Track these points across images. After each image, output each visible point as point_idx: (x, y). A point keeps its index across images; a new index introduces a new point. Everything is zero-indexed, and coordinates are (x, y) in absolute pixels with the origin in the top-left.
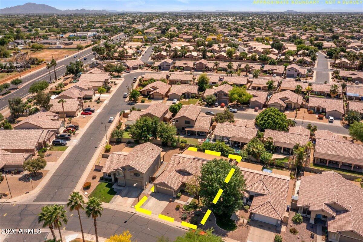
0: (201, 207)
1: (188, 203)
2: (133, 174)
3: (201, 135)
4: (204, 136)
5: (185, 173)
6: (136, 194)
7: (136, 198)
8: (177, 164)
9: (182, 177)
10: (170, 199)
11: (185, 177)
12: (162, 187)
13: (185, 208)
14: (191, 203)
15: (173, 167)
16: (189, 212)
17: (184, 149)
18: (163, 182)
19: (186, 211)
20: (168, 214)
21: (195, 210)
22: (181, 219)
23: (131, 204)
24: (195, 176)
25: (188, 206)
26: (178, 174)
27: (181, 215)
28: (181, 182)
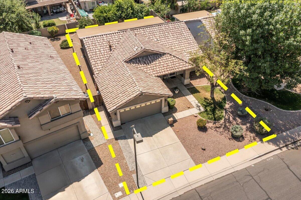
1: (198, 106)
5: (148, 58)
6: (83, 158)
7: (97, 169)
8: (108, 51)
9: (149, 66)
10: (170, 120)
11: (156, 65)
12: (138, 106)
13: (210, 118)
14: (202, 104)
15: (105, 60)
16: (224, 119)
17: (59, 37)
18: (141, 93)
19: (220, 122)
20: (204, 150)
21: (225, 109)
22: (236, 142)
23: (107, 191)
24: (171, 55)
25: (206, 111)
26: (136, 65)
27: (225, 133)
28: (157, 77)
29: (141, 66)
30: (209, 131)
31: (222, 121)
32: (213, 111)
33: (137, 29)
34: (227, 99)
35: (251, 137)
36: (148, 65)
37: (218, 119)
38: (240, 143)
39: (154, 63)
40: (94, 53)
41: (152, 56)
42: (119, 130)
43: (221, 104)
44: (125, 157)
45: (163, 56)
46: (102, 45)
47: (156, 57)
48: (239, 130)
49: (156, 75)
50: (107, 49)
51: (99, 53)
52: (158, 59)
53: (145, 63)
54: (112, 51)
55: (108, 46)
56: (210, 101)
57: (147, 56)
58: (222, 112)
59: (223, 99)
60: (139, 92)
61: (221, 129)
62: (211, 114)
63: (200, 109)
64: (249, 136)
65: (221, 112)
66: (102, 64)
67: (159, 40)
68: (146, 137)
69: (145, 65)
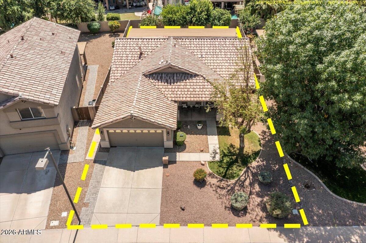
0: (256, 154)
1: (215, 153)
2: (16, 116)
3: (136, 6)
4: (140, 6)
5: (174, 77)
6: (49, 171)
7: (54, 187)
8: (136, 58)
9: (170, 87)
10: (164, 158)
11: (179, 87)
12: (125, 131)
13: (219, 172)
14: (223, 151)
15: (128, 69)
16: (236, 179)
17: (119, 34)
18: (130, 116)
19: (230, 181)
20: (183, 210)
21: (248, 168)
22: (232, 215)
23: (47, 215)
24: (204, 78)
25: (221, 161)
26: (155, 82)
27: (225, 198)
28: (174, 102)
29: (161, 85)
30: (207, 188)
31: (233, 181)
32: (230, 165)
33: (183, 39)
34: (260, 155)
35: (257, 215)
36: (169, 84)
37: (230, 177)
38: (236, 217)
39: (178, 84)
40: (119, 58)
41: (180, 75)
42: (105, 152)
43: (247, 158)
44: (90, 185)
45: (193, 78)
46: (133, 50)
47: (185, 77)
48: (242, 201)
49: (173, 99)
50: (136, 56)
51: (125, 58)
52: (186, 80)
53: (167, 82)
54: (141, 59)
55: (139, 53)
56: (235, 151)
57: (174, 74)
58: (240, 170)
59: (254, 154)
60: (129, 114)
61: (224, 192)
62: (225, 168)
63: (214, 157)
64: (255, 213)
65: (240, 168)
66: (123, 72)
67: (203, 57)
68: (126, 170)
69: (166, 84)
